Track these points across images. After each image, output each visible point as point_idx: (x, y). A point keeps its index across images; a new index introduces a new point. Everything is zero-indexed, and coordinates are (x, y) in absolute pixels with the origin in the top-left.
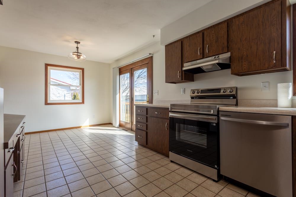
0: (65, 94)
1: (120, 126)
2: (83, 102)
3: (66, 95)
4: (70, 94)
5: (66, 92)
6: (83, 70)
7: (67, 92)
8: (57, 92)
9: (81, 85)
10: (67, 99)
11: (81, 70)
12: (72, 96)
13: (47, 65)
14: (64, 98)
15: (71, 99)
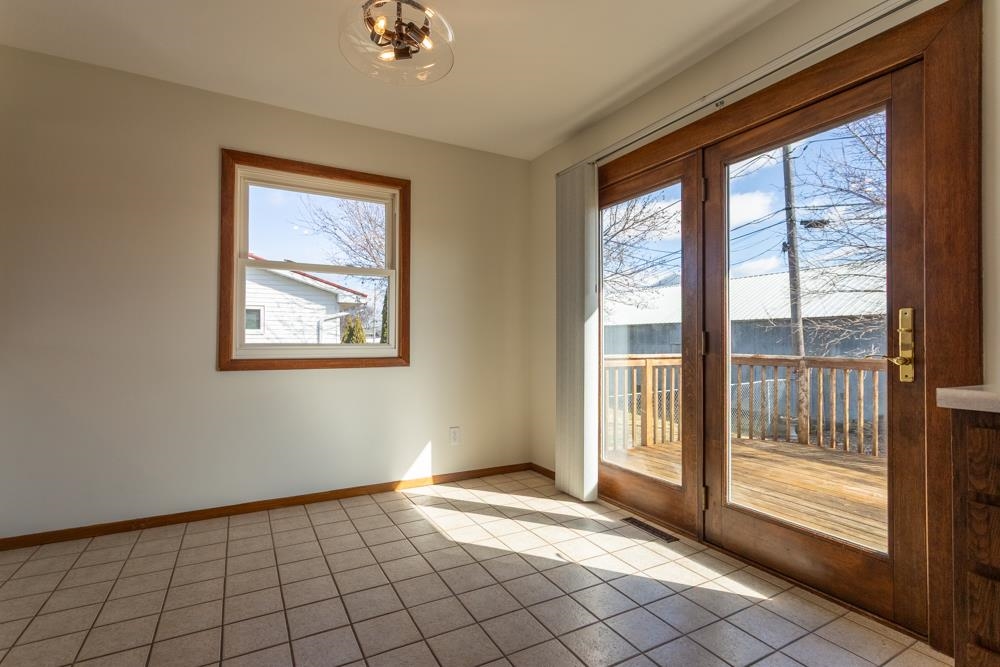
0: (318, 323)
1: (608, 492)
2: (404, 358)
3: (324, 325)
4: (338, 320)
5: (323, 315)
6: (404, 186)
7: (327, 313)
8: (291, 315)
9: (392, 266)
10: (326, 339)
11: (396, 192)
12: (341, 331)
13: (230, 158)
14: (316, 337)
15: (339, 342)
